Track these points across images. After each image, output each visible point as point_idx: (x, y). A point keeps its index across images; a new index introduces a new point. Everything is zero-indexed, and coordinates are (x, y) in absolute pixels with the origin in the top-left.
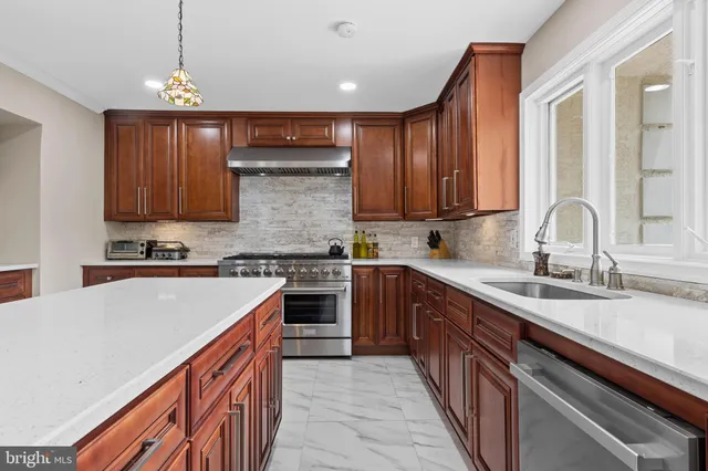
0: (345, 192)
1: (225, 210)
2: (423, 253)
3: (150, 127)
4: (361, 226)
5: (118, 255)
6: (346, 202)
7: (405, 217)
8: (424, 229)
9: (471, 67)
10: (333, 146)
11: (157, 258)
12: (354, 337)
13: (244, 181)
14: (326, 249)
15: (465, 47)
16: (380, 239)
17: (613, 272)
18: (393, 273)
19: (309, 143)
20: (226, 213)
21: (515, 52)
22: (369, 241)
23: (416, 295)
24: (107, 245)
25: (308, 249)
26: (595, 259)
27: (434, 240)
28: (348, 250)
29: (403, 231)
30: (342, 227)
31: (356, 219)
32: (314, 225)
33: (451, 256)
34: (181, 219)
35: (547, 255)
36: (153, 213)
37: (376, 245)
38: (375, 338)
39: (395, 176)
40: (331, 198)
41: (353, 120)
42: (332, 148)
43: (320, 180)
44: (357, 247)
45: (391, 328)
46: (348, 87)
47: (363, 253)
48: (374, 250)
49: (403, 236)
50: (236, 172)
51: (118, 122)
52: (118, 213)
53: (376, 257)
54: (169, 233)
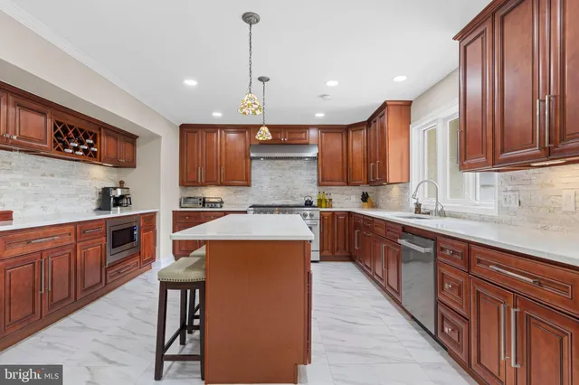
0: (313, 169)
1: (247, 180)
2: (358, 205)
3: (204, 133)
4: (322, 189)
5: (187, 205)
6: (313, 175)
7: (348, 184)
8: (358, 191)
9: (385, 110)
10: (307, 144)
11: (208, 207)
12: (322, 250)
13: (254, 163)
14: (303, 203)
15: (383, 102)
16: (332, 197)
17: (442, 210)
18: (342, 215)
19: (294, 142)
20: (247, 182)
21: (407, 105)
22: (327, 198)
23: (357, 226)
24: (181, 199)
25: (291, 203)
26: (437, 206)
27: (365, 198)
28: (315, 203)
29: (346, 192)
30: (311, 190)
31: (319, 185)
32: (294, 188)
33: (374, 206)
34: (221, 185)
35: (420, 205)
36: (206, 182)
37: (331, 200)
38: (333, 252)
39: (343, 161)
40: (304, 172)
41: (319, 129)
42: (306, 145)
43: (298, 162)
44: (320, 201)
45: (341, 246)
46: (320, 115)
47: (323, 205)
48: (329, 203)
49: (347, 195)
50: (252, 159)
51: (187, 131)
52: (187, 181)
53: (331, 207)
54: (212, 193)
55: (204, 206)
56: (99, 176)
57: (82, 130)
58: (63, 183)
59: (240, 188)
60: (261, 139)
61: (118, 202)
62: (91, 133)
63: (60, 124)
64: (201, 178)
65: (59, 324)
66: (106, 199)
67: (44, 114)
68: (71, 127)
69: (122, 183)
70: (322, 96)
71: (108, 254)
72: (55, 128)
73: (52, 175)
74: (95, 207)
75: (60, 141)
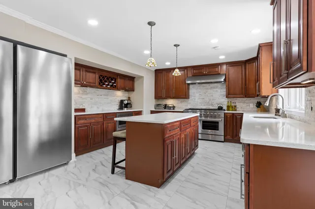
0: (224, 88)
1: (185, 95)
2: (255, 109)
3: (166, 73)
4: (230, 100)
5: (158, 108)
6: (224, 92)
7: (246, 96)
8: (255, 101)
9: (260, 50)
10: (219, 74)
12: (225, 136)
13: (191, 86)
14: (217, 108)
15: (258, 45)
16: (238, 105)
19: (211, 73)
22: (233, 105)
24: (155, 105)
27: (259, 105)
28: (225, 108)
29: (246, 101)
30: (222, 100)
31: (227, 97)
32: (213, 100)
34: (173, 98)
36: (166, 97)
37: (235, 106)
38: (232, 137)
39: (242, 83)
40: (219, 91)
41: (226, 64)
44: (228, 107)
46: (222, 57)
47: (231, 109)
48: (235, 108)
49: (247, 103)
50: (189, 84)
51: (158, 72)
52: (158, 96)
53: (236, 110)
54: (170, 102)
55: (165, 108)
56: (120, 95)
57: (110, 77)
58: (105, 98)
59: (183, 100)
60: (176, 75)
61: (126, 106)
62: (114, 78)
63: (101, 76)
64: (164, 96)
65: (97, 151)
66: (122, 105)
67: (95, 73)
68: (106, 77)
69: (129, 98)
70: (214, 48)
71: (117, 127)
72: (100, 78)
73: (101, 95)
74: (118, 108)
75: (101, 82)
